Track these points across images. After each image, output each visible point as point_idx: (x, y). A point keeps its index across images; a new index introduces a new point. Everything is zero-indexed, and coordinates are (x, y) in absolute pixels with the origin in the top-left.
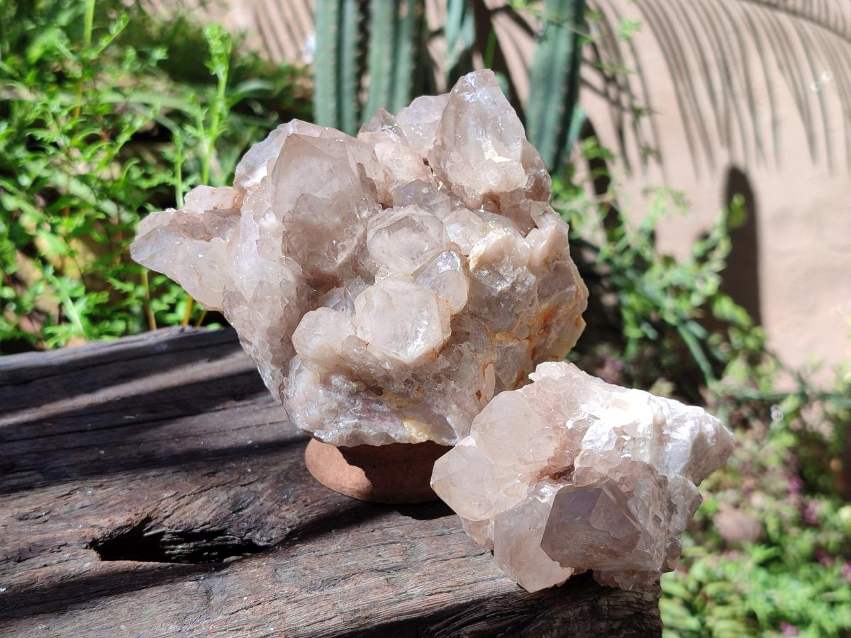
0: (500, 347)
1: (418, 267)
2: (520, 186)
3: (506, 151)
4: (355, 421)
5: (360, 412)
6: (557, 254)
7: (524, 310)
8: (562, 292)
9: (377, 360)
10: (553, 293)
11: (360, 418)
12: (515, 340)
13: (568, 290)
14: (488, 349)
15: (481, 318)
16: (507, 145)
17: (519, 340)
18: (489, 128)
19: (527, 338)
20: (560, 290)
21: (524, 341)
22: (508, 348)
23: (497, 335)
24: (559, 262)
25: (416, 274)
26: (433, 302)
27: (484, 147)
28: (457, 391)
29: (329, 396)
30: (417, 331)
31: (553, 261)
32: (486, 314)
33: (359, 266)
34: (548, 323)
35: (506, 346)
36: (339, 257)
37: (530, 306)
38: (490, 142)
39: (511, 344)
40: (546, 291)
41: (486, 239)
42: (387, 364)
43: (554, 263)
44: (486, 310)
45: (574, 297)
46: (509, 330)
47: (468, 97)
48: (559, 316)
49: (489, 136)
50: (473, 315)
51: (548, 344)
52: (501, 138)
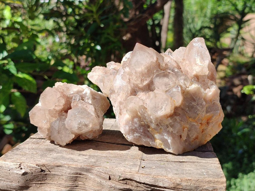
0: (191, 123)
1: (167, 89)
2: (206, 74)
3: (203, 62)
4: (140, 135)
5: (142, 132)
6: (215, 99)
7: (200, 113)
8: (215, 112)
9: (149, 114)
10: (211, 111)
11: (141, 134)
12: (196, 123)
13: (217, 111)
14: (186, 122)
15: (185, 111)
16: (204, 61)
17: (197, 123)
18: (199, 55)
19: (200, 123)
20: (214, 111)
21: (199, 124)
22: (193, 125)
23: (190, 119)
24: (215, 102)
25: (166, 91)
26: (170, 100)
27: (196, 60)
28: (173, 133)
29: (133, 125)
30: (162, 107)
31: (213, 101)
32: (187, 110)
33: (150, 87)
34: (209, 121)
35: (193, 124)
36: (144, 83)
37: (203, 112)
38: (199, 59)
39: (194, 124)
40: (209, 110)
41: (191, 86)
42: (152, 116)
43: (214, 102)
44: (187, 109)
45: (218, 114)
46: (194, 118)
47: (194, 44)
48: (213, 120)
49: (199, 57)
50: (182, 109)
51: (208, 129)
52: (202, 58)
